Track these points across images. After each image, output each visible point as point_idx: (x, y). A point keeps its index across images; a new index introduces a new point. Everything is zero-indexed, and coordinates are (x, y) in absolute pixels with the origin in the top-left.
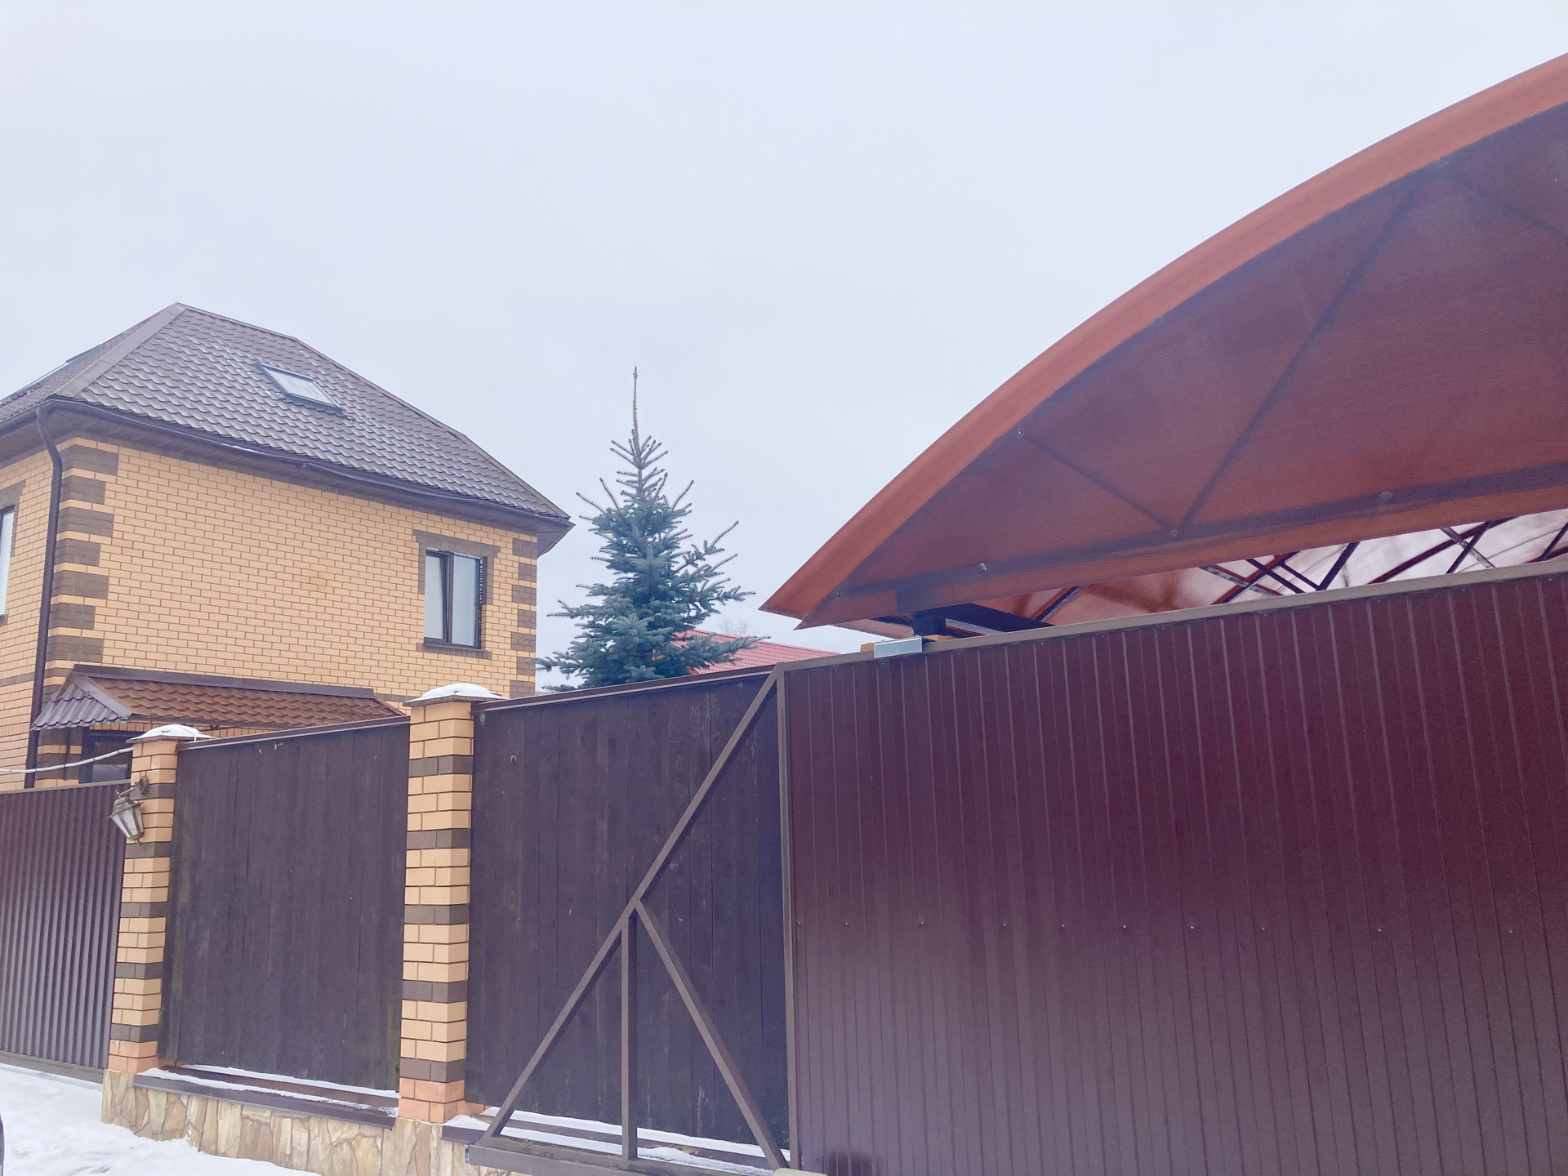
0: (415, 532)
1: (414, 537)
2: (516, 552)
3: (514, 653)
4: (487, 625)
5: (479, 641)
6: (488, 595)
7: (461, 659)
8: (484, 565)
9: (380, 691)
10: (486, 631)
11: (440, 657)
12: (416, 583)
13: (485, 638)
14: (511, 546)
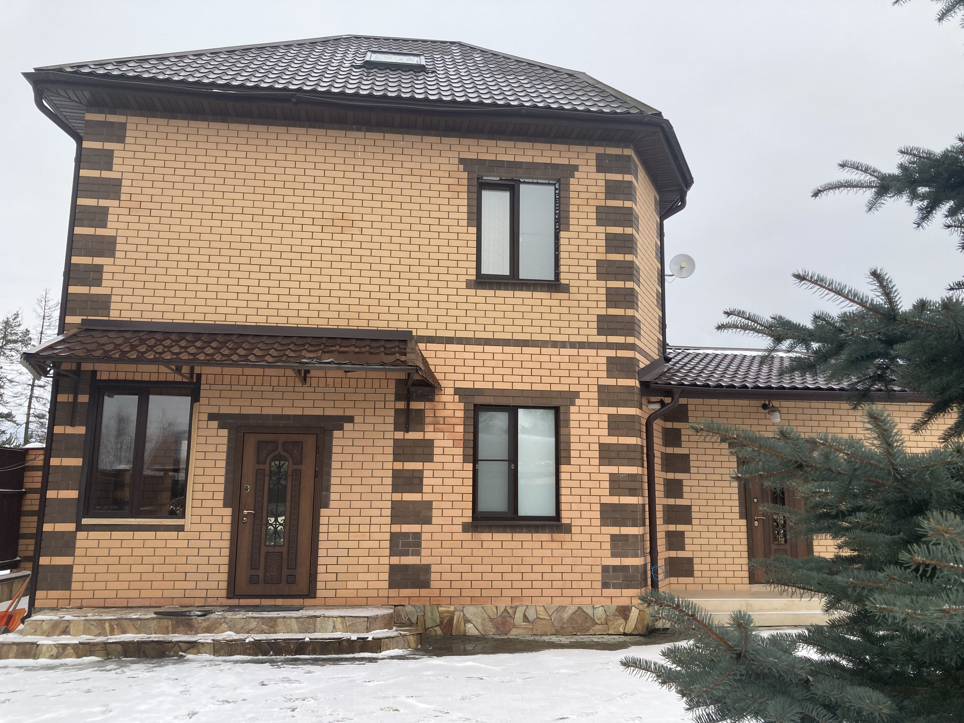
0: (462, 161)
1: (461, 167)
2: (600, 169)
3: (602, 283)
4: (562, 255)
5: (557, 274)
6: (562, 221)
7: (528, 294)
8: (559, 189)
9: (421, 333)
10: (562, 262)
11: (499, 293)
12: (465, 216)
13: (562, 269)
14: (594, 163)
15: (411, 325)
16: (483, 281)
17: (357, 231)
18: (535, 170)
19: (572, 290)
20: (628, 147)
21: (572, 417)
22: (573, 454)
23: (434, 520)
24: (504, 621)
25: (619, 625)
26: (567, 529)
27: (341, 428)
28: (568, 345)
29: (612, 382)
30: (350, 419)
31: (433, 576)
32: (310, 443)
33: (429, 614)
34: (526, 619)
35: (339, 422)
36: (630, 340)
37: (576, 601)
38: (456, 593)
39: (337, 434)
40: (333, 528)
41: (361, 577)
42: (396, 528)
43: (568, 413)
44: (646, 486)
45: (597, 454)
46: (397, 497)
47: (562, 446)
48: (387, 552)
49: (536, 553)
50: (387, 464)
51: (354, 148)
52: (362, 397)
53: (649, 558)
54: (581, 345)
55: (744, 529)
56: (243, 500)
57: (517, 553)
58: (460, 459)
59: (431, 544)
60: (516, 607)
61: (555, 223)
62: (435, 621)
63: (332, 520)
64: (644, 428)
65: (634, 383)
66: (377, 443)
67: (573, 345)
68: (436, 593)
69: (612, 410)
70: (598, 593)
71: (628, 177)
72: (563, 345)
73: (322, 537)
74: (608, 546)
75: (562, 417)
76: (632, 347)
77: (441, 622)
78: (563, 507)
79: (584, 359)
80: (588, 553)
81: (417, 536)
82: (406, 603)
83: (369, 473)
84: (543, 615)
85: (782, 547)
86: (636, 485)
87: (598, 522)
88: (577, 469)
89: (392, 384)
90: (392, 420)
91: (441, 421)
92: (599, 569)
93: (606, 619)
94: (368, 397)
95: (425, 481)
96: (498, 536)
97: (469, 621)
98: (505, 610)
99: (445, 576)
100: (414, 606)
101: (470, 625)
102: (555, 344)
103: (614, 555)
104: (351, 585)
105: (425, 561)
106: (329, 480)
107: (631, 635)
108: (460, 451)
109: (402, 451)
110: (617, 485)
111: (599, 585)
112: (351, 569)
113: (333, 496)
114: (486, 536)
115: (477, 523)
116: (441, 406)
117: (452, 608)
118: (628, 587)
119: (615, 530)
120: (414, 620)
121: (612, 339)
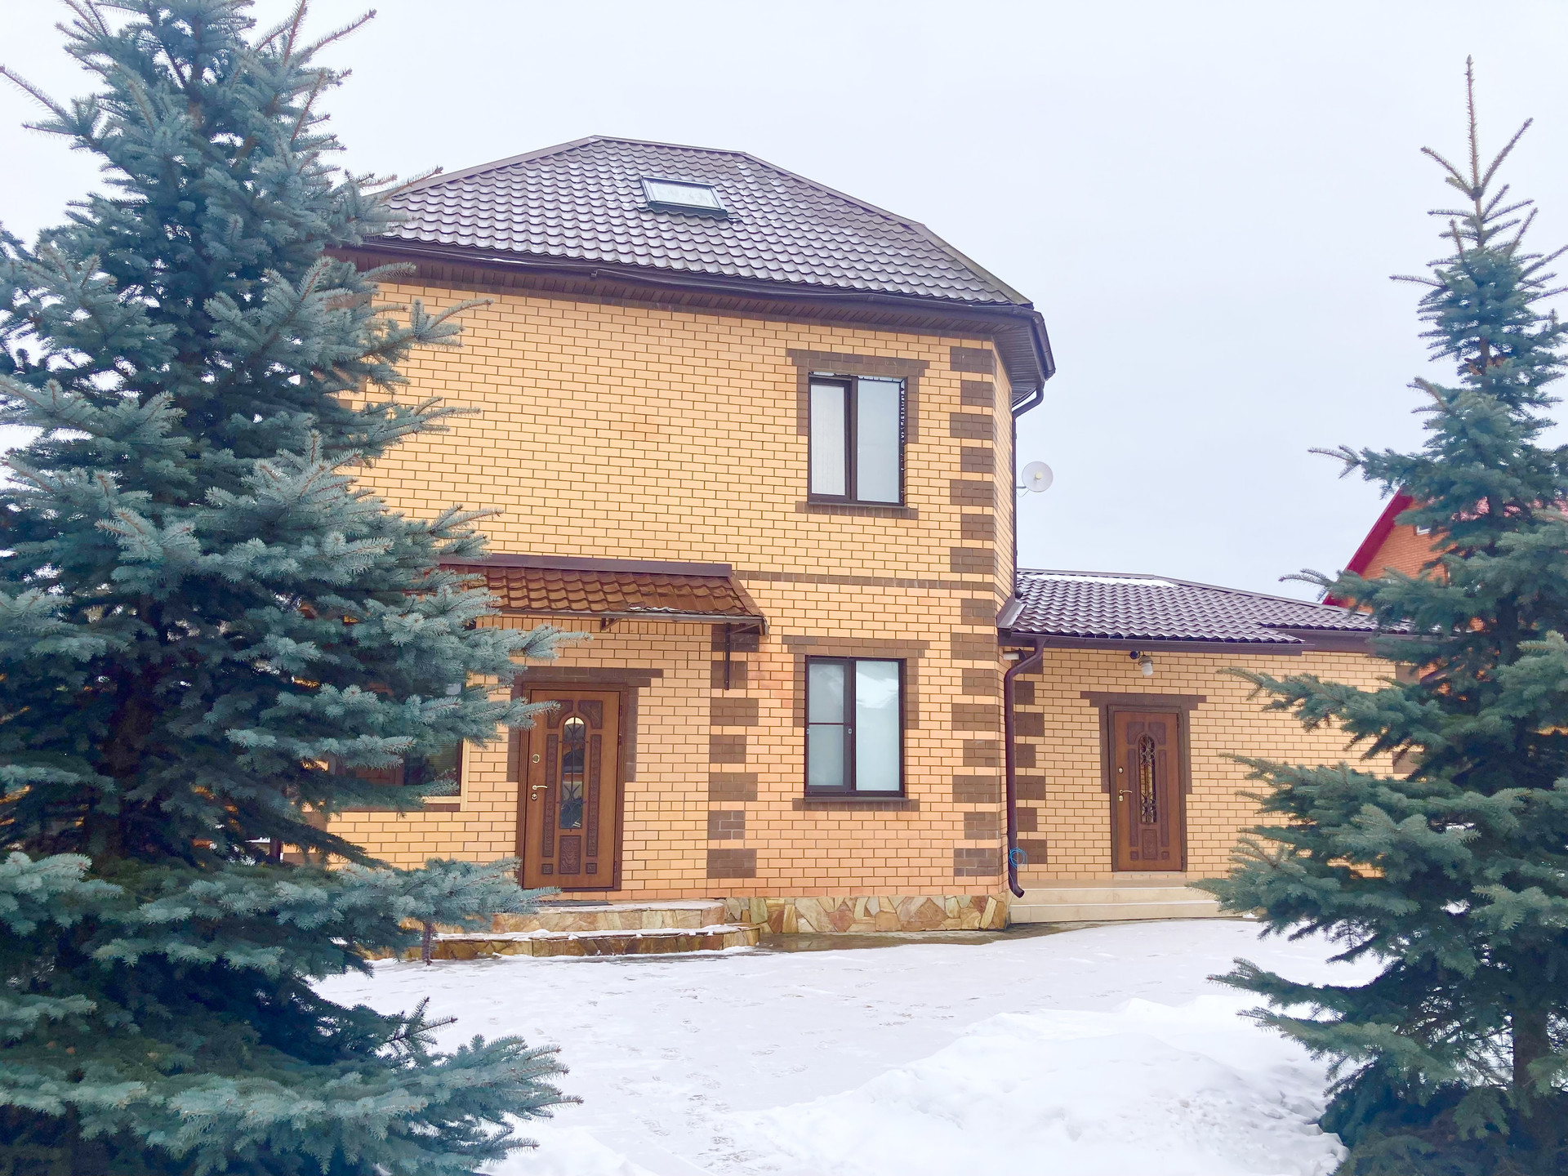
0: (790, 352)
1: (789, 360)
2: (955, 366)
3: (957, 509)
4: (910, 473)
5: (902, 496)
6: (910, 430)
7: (868, 520)
8: (906, 389)
9: (742, 567)
10: (910, 481)
11: (835, 518)
12: (794, 422)
13: (910, 490)
14: (947, 358)
15: (730, 557)
16: (817, 503)
17: (664, 439)
18: (877, 366)
19: (921, 516)
20: (988, 339)
21: (921, 671)
22: (922, 716)
23: (760, 796)
24: (842, 917)
25: (974, 918)
26: (914, 806)
27: (648, 684)
28: (916, 584)
29: (967, 629)
30: (659, 673)
31: (759, 863)
32: (611, 701)
33: (754, 908)
34: (867, 912)
35: (645, 676)
36: (989, 578)
37: (925, 890)
38: (787, 883)
39: (642, 691)
40: (640, 806)
41: (675, 864)
42: (715, 806)
43: (916, 666)
44: (1003, 754)
45: (949, 717)
46: (716, 768)
47: (909, 707)
48: (705, 835)
49: (879, 834)
50: (700, 729)
51: (659, 332)
52: (672, 646)
53: (1006, 839)
54: (932, 584)
55: (1107, 805)
56: (532, 773)
57: (856, 834)
58: (789, 722)
59: (757, 825)
60: (856, 899)
61: (900, 431)
62: (760, 915)
63: (639, 797)
64: (1002, 686)
65: (991, 630)
66: (691, 702)
67: (922, 584)
68: (763, 883)
69: (968, 664)
70: (950, 881)
71: (988, 378)
72: (910, 583)
73: (627, 816)
74: (961, 826)
75: (909, 672)
76: (990, 587)
77: (770, 917)
78: (910, 779)
79: (935, 602)
80: (938, 835)
81: (740, 814)
82: (728, 896)
83: (681, 739)
84: (888, 908)
85: (1151, 827)
86: (990, 753)
87: (950, 798)
88: (925, 734)
89: (708, 630)
90: (708, 674)
91: (767, 675)
92: (951, 853)
93: (959, 912)
94: (680, 646)
95: (749, 749)
96: (835, 815)
97: (802, 916)
98: (844, 902)
99: (773, 863)
100: (737, 899)
101: (802, 921)
102: (901, 583)
103: (967, 837)
104: (662, 875)
105: (749, 845)
106: (634, 748)
107: (987, 930)
108: (790, 713)
109: (721, 713)
110: (972, 754)
111: (951, 872)
112: (663, 855)
113: (639, 767)
114: (820, 815)
115: (809, 799)
116: (766, 657)
117: (782, 901)
118: (984, 874)
119: (970, 807)
120: (737, 916)
121: (968, 577)
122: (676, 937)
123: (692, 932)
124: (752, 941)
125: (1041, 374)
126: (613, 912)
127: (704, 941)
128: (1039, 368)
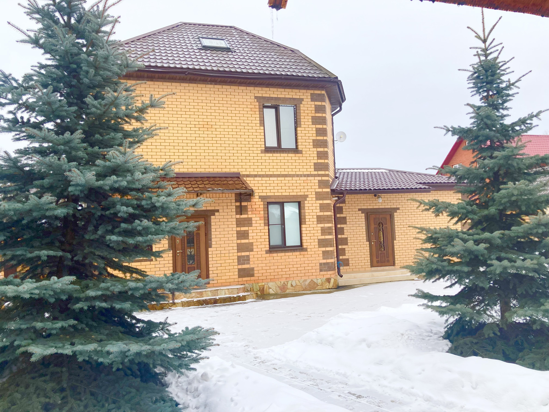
0: (256, 97)
1: (256, 100)
2: (312, 100)
3: (315, 149)
4: (299, 138)
5: (297, 146)
6: (298, 123)
7: (286, 155)
8: (296, 109)
9: (244, 173)
10: (299, 141)
11: (274, 155)
12: (259, 122)
13: (299, 144)
14: (309, 97)
15: (240, 170)
16: (268, 150)
17: (214, 130)
18: (286, 101)
19: (303, 152)
20: (323, 90)
21: (306, 205)
22: (307, 220)
23: (254, 250)
24: (283, 287)
25: (327, 285)
26: (306, 250)
27: (214, 215)
28: (303, 176)
29: (320, 190)
30: (218, 211)
31: (255, 272)
33: (255, 287)
34: (292, 285)
35: (213, 212)
36: (327, 173)
37: (311, 277)
38: (265, 278)
39: (212, 217)
40: (214, 256)
41: (227, 274)
42: (239, 254)
43: (304, 204)
44: (334, 231)
45: (316, 220)
46: (239, 241)
47: (303, 217)
48: (237, 264)
49: (294, 260)
50: (233, 229)
51: (210, 92)
52: (221, 201)
53: (336, 259)
54: (308, 176)
55: (368, 246)
56: (176, 247)
57: (287, 260)
58: (263, 225)
59: (254, 259)
60: (288, 282)
61: (295, 123)
62: (256, 289)
63: (214, 252)
64: (333, 208)
65: (328, 190)
66: (229, 220)
67: (305, 176)
68: (257, 278)
69: (321, 202)
70: (318, 273)
71: (323, 104)
72: (301, 176)
73: (210, 259)
74: (321, 255)
75: (302, 205)
76: (328, 175)
77: (260, 289)
78: (304, 241)
79: (309, 181)
80: (314, 259)
81: (248, 256)
82: (245, 283)
83: (227, 233)
84: (298, 284)
85: (383, 252)
86: (330, 231)
87: (317, 246)
88: (308, 226)
89: (234, 195)
90: (234, 210)
91: (255, 210)
92: (318, 265)
93: (322, 283)
94: (224, 201)
95: (250, 235)
96: (279, 254)
97: (271, 288)
98: (284, 283)
99: (260, 272)
100: (249, 284)
101: (271, 290)
102: (298, 176)
103: (324, 259)
104: (223, 278)
105: (252, 266)
106: (211, 236)
107: (331, 289)
108: (263, 222)
109: (239, 223)
110: (324, 231)
111: (318, 270)
112: (223, 271)
113: (213, 243)
114: (275, 255)
115: (271, 250)
116: (254, 203)
117: (263, 284)
118: (329, 271)
119: (324, 249)
120: (249, 290)
121: (320, 173)
122: (230, 298)
123: (235, 296)
124: (255, 297)
125: (341, 101)
126: (208, 291)
127: (240, 298)
128: (340, 99)
